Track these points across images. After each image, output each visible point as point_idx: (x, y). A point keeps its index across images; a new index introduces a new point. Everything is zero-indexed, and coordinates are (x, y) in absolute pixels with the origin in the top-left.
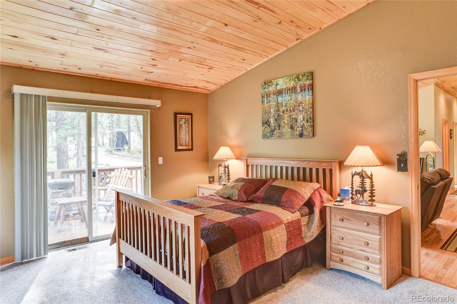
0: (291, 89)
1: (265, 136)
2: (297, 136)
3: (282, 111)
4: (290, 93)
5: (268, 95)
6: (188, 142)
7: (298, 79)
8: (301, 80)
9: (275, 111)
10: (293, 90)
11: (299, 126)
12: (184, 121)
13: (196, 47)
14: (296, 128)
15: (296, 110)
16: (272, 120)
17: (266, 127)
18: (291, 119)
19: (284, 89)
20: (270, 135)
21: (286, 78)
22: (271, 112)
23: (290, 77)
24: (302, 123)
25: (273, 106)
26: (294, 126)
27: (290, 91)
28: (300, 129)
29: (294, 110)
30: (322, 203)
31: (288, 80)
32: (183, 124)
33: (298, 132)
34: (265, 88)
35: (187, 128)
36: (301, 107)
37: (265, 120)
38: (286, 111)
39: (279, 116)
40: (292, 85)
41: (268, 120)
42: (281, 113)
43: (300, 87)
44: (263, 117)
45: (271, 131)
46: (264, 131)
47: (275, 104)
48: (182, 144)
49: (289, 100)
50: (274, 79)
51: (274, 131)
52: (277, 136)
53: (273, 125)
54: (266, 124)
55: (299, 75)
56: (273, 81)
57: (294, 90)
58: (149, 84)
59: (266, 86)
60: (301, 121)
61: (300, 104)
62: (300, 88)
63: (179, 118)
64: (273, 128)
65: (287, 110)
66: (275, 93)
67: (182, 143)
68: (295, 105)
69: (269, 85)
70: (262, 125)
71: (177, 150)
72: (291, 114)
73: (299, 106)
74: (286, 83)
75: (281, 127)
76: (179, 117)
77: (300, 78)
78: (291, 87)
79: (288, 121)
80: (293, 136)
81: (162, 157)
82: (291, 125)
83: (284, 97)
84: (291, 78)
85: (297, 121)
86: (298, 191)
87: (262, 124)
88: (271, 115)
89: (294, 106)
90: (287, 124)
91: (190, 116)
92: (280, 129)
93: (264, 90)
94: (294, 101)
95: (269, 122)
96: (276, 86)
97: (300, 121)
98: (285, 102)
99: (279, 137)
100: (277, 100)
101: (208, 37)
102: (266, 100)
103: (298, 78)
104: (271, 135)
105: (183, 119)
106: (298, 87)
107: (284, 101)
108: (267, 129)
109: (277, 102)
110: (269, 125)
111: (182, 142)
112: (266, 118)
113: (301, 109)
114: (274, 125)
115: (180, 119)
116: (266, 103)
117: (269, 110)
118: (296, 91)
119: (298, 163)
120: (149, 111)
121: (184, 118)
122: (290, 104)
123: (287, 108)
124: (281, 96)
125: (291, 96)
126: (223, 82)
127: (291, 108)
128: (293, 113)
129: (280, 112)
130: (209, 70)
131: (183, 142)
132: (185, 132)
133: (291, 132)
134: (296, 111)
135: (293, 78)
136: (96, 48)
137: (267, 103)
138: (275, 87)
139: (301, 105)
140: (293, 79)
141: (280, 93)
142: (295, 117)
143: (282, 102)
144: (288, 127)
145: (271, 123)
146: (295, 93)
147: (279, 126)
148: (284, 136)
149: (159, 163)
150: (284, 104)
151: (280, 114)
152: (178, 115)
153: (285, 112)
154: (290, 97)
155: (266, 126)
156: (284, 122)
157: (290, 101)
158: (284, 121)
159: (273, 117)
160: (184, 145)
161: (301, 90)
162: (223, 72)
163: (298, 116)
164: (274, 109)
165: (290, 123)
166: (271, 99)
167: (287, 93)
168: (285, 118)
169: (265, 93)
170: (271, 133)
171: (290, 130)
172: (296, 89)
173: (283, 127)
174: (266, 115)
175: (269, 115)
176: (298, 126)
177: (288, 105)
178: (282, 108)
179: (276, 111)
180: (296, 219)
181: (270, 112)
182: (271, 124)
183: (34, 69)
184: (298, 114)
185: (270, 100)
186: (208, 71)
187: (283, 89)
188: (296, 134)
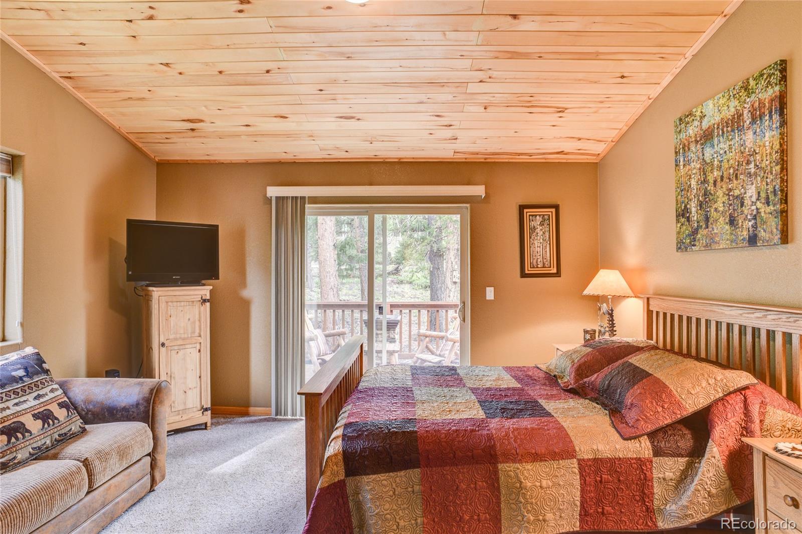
0: (730, 122)
1: (681, 245)
2: (743, 243)
3: (711, 181)
4: (728, 132)
5: (686, 148)
6: (549, 261)
7: (745, 90)
8: (752, 93)
9: (699, 183)
10: (734, 124)
11: (749, 217)
12: (541, 219)
13: (493, 76)
14: (742, 222)
15: (741, 174)
16: (693, 206)
17: (682, 225)
18: (731, 198)
19: (716, 126)
20: (690, 243)
21: (721, 95)
22: (692, 186)
23: (729, 90)
24: (754, 207)
25: (694, 171)
26: (738, 215)
27: (727, 127)
28: (750, 224)
29: (737, 174)
30: (747, 433)
31: (725, 100)
32: (538, 226)
33: (745, 233)
34: (680, 131)
35: (547, 234)
36: (752, 166)
37: (681, 207)
38: (719, 180)
39: (706, 194)
40: (733, 110)
41: (685, 206)
42: (711, 188)
43: (750, 111)
44: (677, 201)
45: (693, 232)
46: (679, 233)
47: (698, 166)
48: (535, 263)
49: (725, 152)
50: (696, 107)
51: (697, 233)
52: (703, 243)
53: (695, 218)
54: (683, 216)
55: (748, 79)
56: (694, 110)
57: (737, 123)
58: (466, 159)
59: (683, 126)
60: (753, 202)
61: (749, 157)
62: (749, 115)
63: (530, 215)
64: (696, 226)
65: (722, 178)
66: (698, 139)
67: (537, 262)
68: (738, 161)
69: (688, 123)
70: (677, 220)
71: (524, 275)
72: (730, 186)
73: (748, 163)
74: (719, 108)
75: (711, 220)
76: (528, 214)
77: (750, 87)
78: (730, 117)
79: (724, 206)
80: (734, 244)
81: (493, 288)
82: (731, 216)
83: (716, 146)
84: (731, 94)
85: (743, 202)
86: (671, 387)
87: (677, 217)
88: (691, 195)
89: (737, 164)
90: (723, 212)
91: (553, 210)
92: (707, 228)
93: (679, 138)
94: (736, 153)
95: (689, 211)
96: (701, 122)
97: (750, 203)
98: (719, 157)
99: (706, 246)
100: (703, 155)
101: (500, 51)
102: (682, 160)
103: (746, 87)
104: (693, 243)
105: (538, 217)
106: (746, 112)
107: (715, 156)
108: (685, 227)
109: (703, 159)
110: (688, 219)
111: (535, 261)
112: (682, 203)
113: (753, 170)
114: (697, 218)
115: (531, 217)
116: (682, 167)
117: (689, 183)
118: (742, 124)
119: (741, 314)
120: (468, 205)
121: (540, 215)
122: (728, 161)
123: (723, 173)
124: (709, 145)
125: (732, 139)
126: (613, 134)
127: (731, 171)
128: (735, 182)
129: (709, 186)
130: (561, 114)
131: (539, 260)
132: (541, 241)
133: (731, 234)
134: (742, 177)
135: (735, 93)
136: (341, 117)
137: (684, 165)
138: (699, 124)
139: (752, 159)
140: (734, 95)
141: (707, 137)
142: (739, 193)
143: (711, 158)
144: (725, 220)
145: (691, 213)
146: (739, 131)
147: (707, 219)
148: (716, 243)
149: (487, 299)
150: (716, 163)
151: (709, 188)
152: (525, 211)
153: (719, 184)
154: (728, 141)
155: (683, 220)
156: (716, 210)
157: (728, 152)
158: (715, 206)
159: (695, 197)
160: (539, 266)
161: (754, 121)
162: (595, 112)
163: (745, 189)
164: (696, 179)
165: (729, 209)
166: (692, 155)
167: (723, 133)
168: (718, 197)
169: (680, 144)
170: (692, 237)
171: (727, 227)
172: (741, 118)
173: (713, 221)
174: (682, 196)
175: (689, 194)
176: (747, 216)
177: (725, 165)
178: (712, 173)
179: (701, 183)
180: (635, 456)
181: (690, 185)
182: (691, 216)
183: (295, 162)
184: (745, 185)
185: (690, 158)
186: (560, 117)
187: (714, 124)
188: (742, 237)
